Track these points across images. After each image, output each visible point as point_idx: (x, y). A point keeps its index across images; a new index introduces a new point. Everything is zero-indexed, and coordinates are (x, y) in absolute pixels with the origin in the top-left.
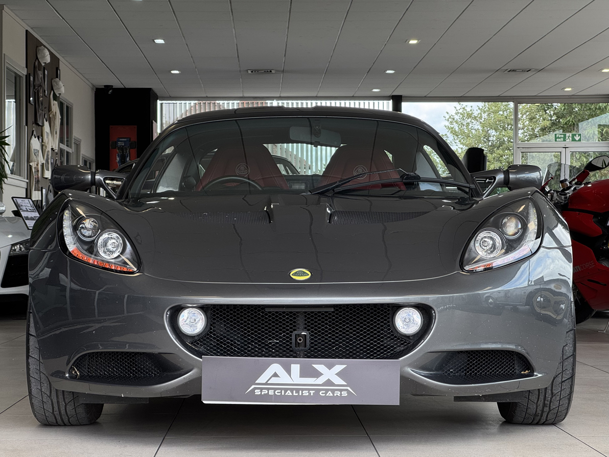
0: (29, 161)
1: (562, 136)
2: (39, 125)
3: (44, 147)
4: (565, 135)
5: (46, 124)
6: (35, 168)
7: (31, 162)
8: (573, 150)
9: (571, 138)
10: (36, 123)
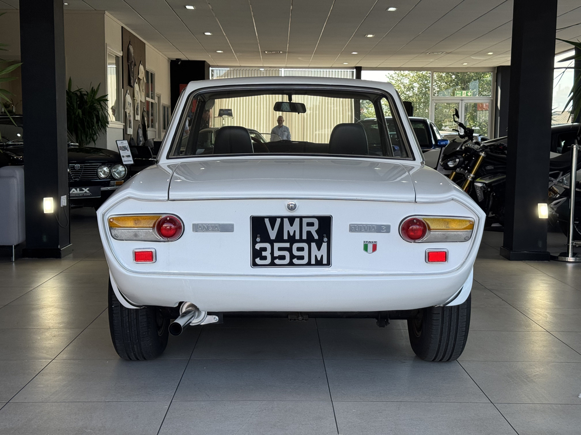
0: (124, 109)
1: (460, 93)
2: (132, 86)
3: (135, 101)
4: (462, 92)
5: (137, 86)
6: (129, 113)
7: (127, 109)
8: (466, 101)
9: (465, 94)
10: (129, 84)
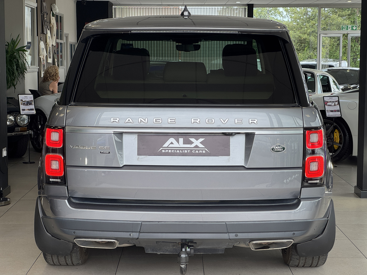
0: (39, 55)
1: (346, 27)
2: (44, 34)
3: (47, 45)
5: (49, 32)
6: (42, 58)
9: (351, 28)
10: (43, 32)
